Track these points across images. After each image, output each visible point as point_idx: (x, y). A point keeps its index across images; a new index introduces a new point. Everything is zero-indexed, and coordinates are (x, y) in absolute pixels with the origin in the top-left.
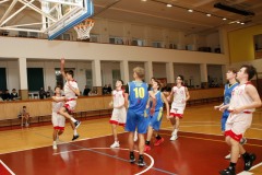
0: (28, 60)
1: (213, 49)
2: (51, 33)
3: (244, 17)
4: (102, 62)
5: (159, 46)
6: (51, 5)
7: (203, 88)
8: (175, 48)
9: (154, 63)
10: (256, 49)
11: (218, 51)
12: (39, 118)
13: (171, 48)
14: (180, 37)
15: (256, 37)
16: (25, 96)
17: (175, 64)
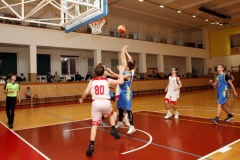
0: (38, 47)
1: (197, 45)
2: (68, 27)
3: (222, 20)
4: (103, 52)
5: (152, 40)
6: (69, 4)
7: (188, 77)
8: (165, 42)
9: (147, 55)
10: (232, 46)
11: (201, 46)
12: (46, 99)
13: (162, 42)
14: (169, 33)
15: (232, 37)
16: (34, 79)
17: (165, 56)
